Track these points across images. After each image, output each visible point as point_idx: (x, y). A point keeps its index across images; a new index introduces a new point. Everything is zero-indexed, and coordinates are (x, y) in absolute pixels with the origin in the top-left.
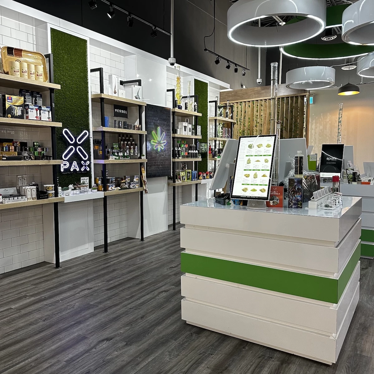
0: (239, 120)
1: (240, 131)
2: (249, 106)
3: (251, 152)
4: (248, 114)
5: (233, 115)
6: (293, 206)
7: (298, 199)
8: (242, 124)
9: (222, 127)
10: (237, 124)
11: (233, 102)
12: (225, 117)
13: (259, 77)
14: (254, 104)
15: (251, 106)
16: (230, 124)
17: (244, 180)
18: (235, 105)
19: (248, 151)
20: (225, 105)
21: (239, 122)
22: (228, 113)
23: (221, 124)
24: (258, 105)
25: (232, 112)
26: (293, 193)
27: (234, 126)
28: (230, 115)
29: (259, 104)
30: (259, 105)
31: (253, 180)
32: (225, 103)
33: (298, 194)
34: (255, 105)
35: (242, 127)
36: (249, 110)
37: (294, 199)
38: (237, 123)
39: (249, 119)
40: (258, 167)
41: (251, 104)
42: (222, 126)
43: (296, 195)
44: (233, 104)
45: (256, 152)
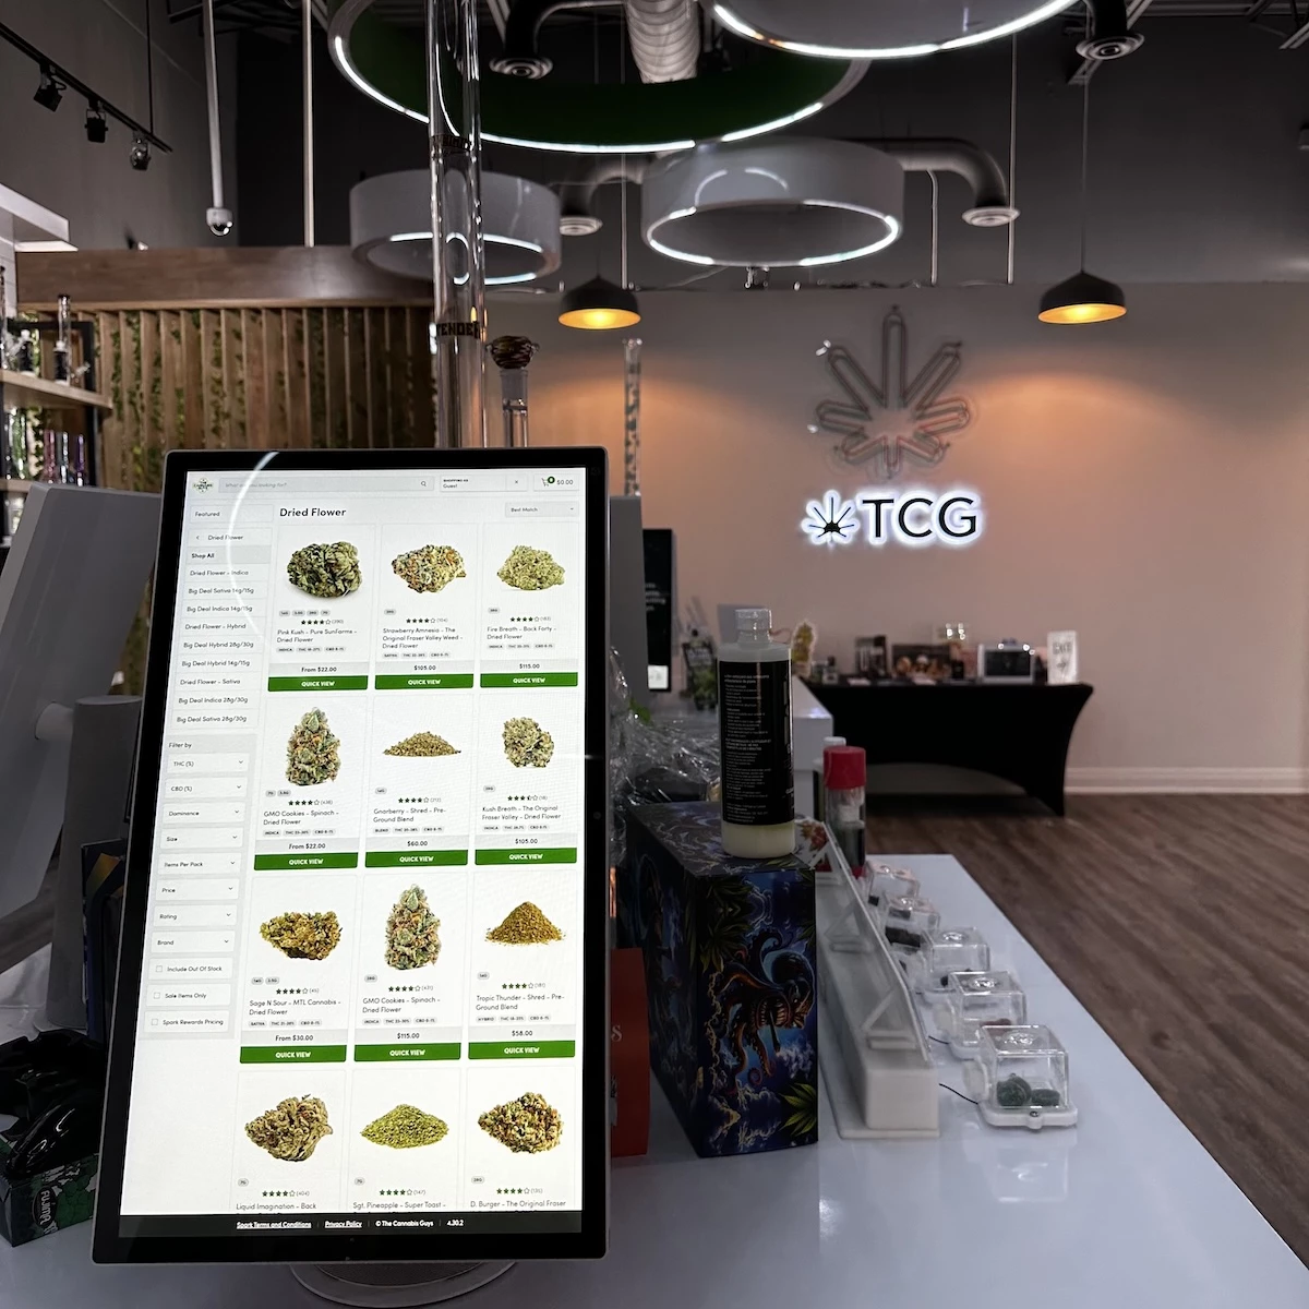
0: (126, 397)
1: (138, 451)
2: (176, 334)
3: (334, 641)
4: (174, 368)
5: (92, 369)
6: (742, 1135)
7: (782, 1066)
8: (144, 417)
9: (39, 427)
10: (120, 418)
11: (91, 307)
12: (53, 375)
13: (218, 199)
14: (198, 326)
15: (183, 334)
16: (80, 416)
17: (267, 992)
18: (101, 321)
19: (293, 623)
20: (49, 319)
21: (127, 408)
22: (69, 360)
23: (31, 414)
24: (218, 334)
25: (89, 355)
26: (743, 1016)
27: (100, 423)
28: (81, 370)
29: (223, 329)
30: (223, 335)
31: (379, 990)
32: (49, 307)
33: (782, 1014)
34: (206, 331)
35: (144, 433)
36: (175, 354)
37: (747, 1065)
38: (115, 412)
39: (179, 393)
40: (431, 819)
41: (183, 323)
42: (37, 423)
43: (764, 1032)
44: (88, 318)
45: (391, 639)
